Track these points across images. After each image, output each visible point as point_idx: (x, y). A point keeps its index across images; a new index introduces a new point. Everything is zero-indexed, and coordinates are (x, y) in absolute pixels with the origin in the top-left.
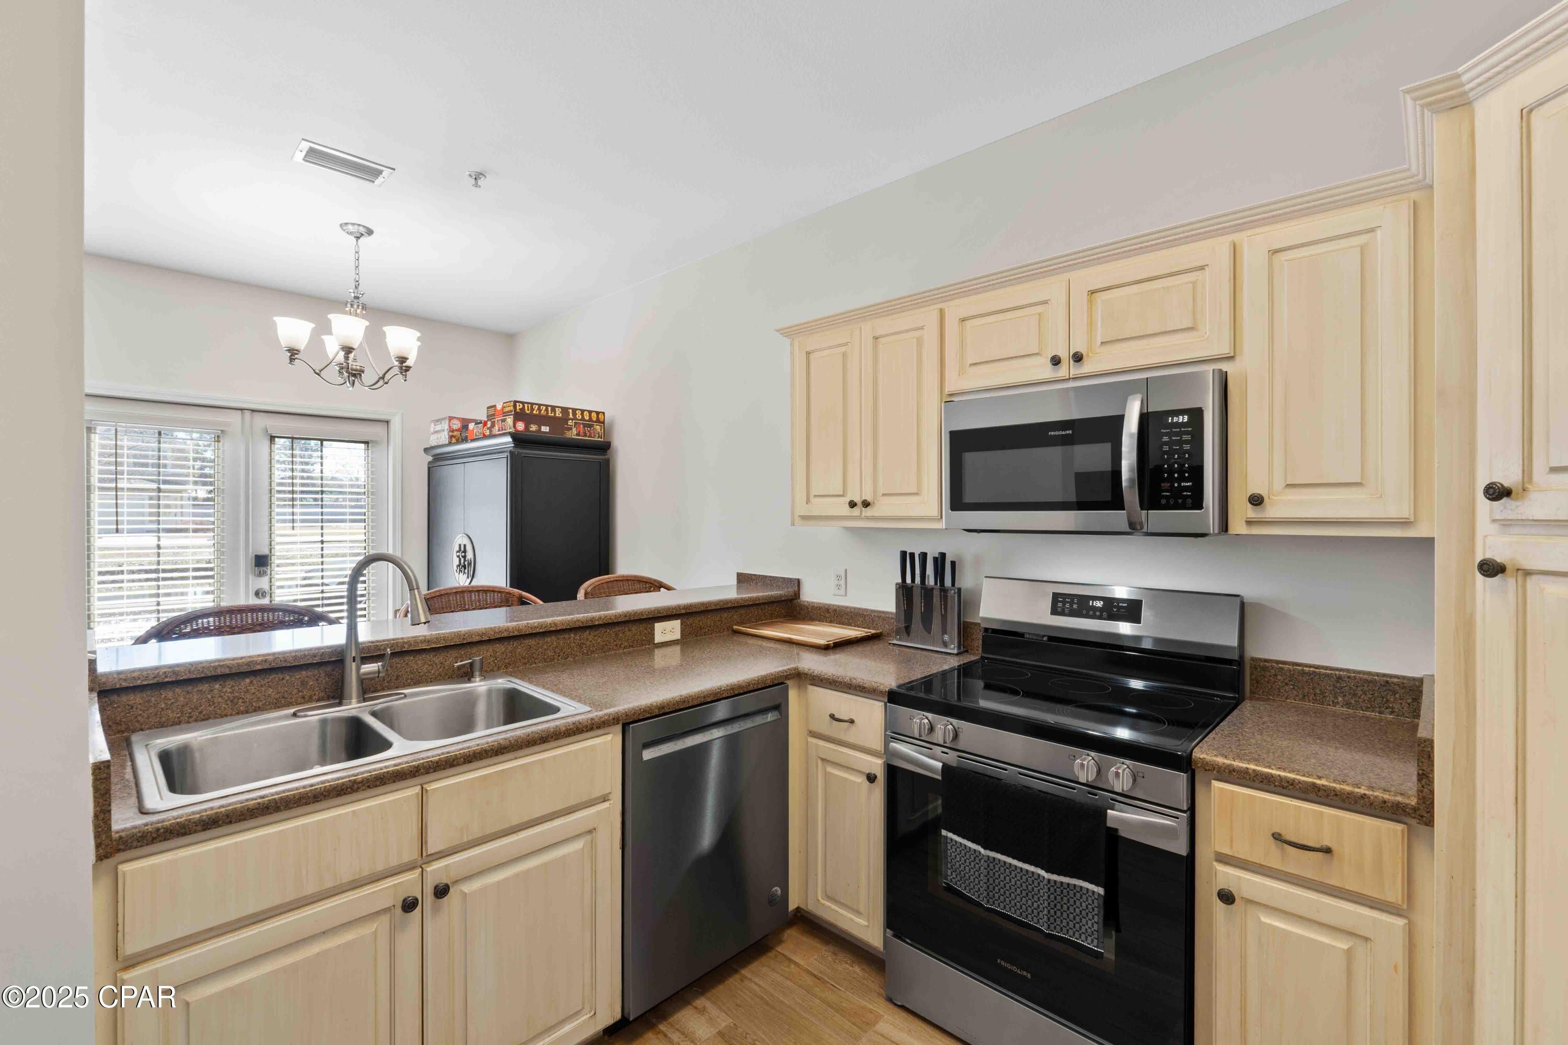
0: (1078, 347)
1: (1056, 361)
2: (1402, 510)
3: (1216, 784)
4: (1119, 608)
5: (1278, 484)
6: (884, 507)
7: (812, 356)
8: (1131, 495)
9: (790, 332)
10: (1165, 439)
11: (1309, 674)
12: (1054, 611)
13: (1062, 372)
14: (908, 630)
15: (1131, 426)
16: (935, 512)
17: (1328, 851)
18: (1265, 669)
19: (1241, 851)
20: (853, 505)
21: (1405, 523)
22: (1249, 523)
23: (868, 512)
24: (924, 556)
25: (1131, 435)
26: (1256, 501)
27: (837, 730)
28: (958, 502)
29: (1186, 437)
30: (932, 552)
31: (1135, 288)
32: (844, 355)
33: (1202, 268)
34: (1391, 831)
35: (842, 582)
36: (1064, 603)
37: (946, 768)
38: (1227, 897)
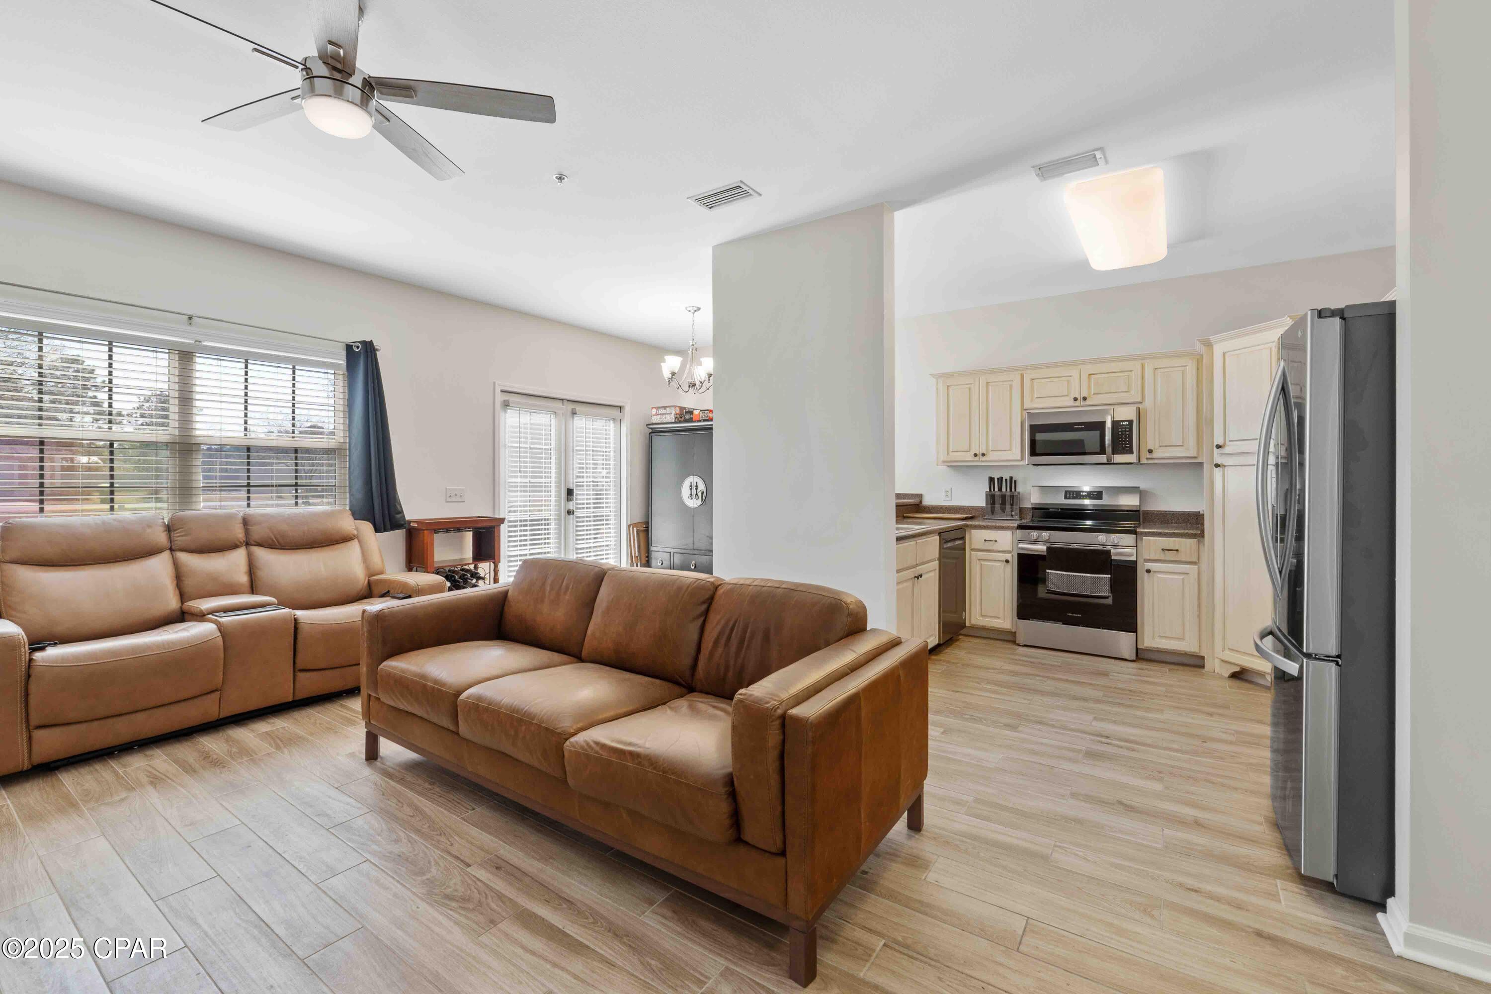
0: (1084, 394)
1: (1075, 399)
2: (1193, 453)
3: (1144, 538)
4: (1093, 495)
5: (1157, 445)
6: (991, 456)
7: (949, 388)
8: (1109, 449)
9: (937, 376)
10: (1120, 430)
11: (1163, 514)
12: (1066, 498)
13: (1077, 403)
14: (993, 512)
15: (1109, 425)
16: (1019, 457)
17: (1177, 550)
18: (1148, 513)
19: (1152, 557)
20: (976, 455)
21: (1195, 458)
22: (1147, 459)
23: (984, 458)
24: (1000, 480)
25: (1109, 428)
26: (1150, 451)
27: (988, 546)
28: (1033, 453)
29: (1127, 430)
30: (1006, 476)
31: (1106, 375)
32: (970, 389)
33: (1131, 371)
34: (1193, 541)
35: (949, 494)
36: (1070, 494)
37: (1048, 548)
38: (1148, 571)
